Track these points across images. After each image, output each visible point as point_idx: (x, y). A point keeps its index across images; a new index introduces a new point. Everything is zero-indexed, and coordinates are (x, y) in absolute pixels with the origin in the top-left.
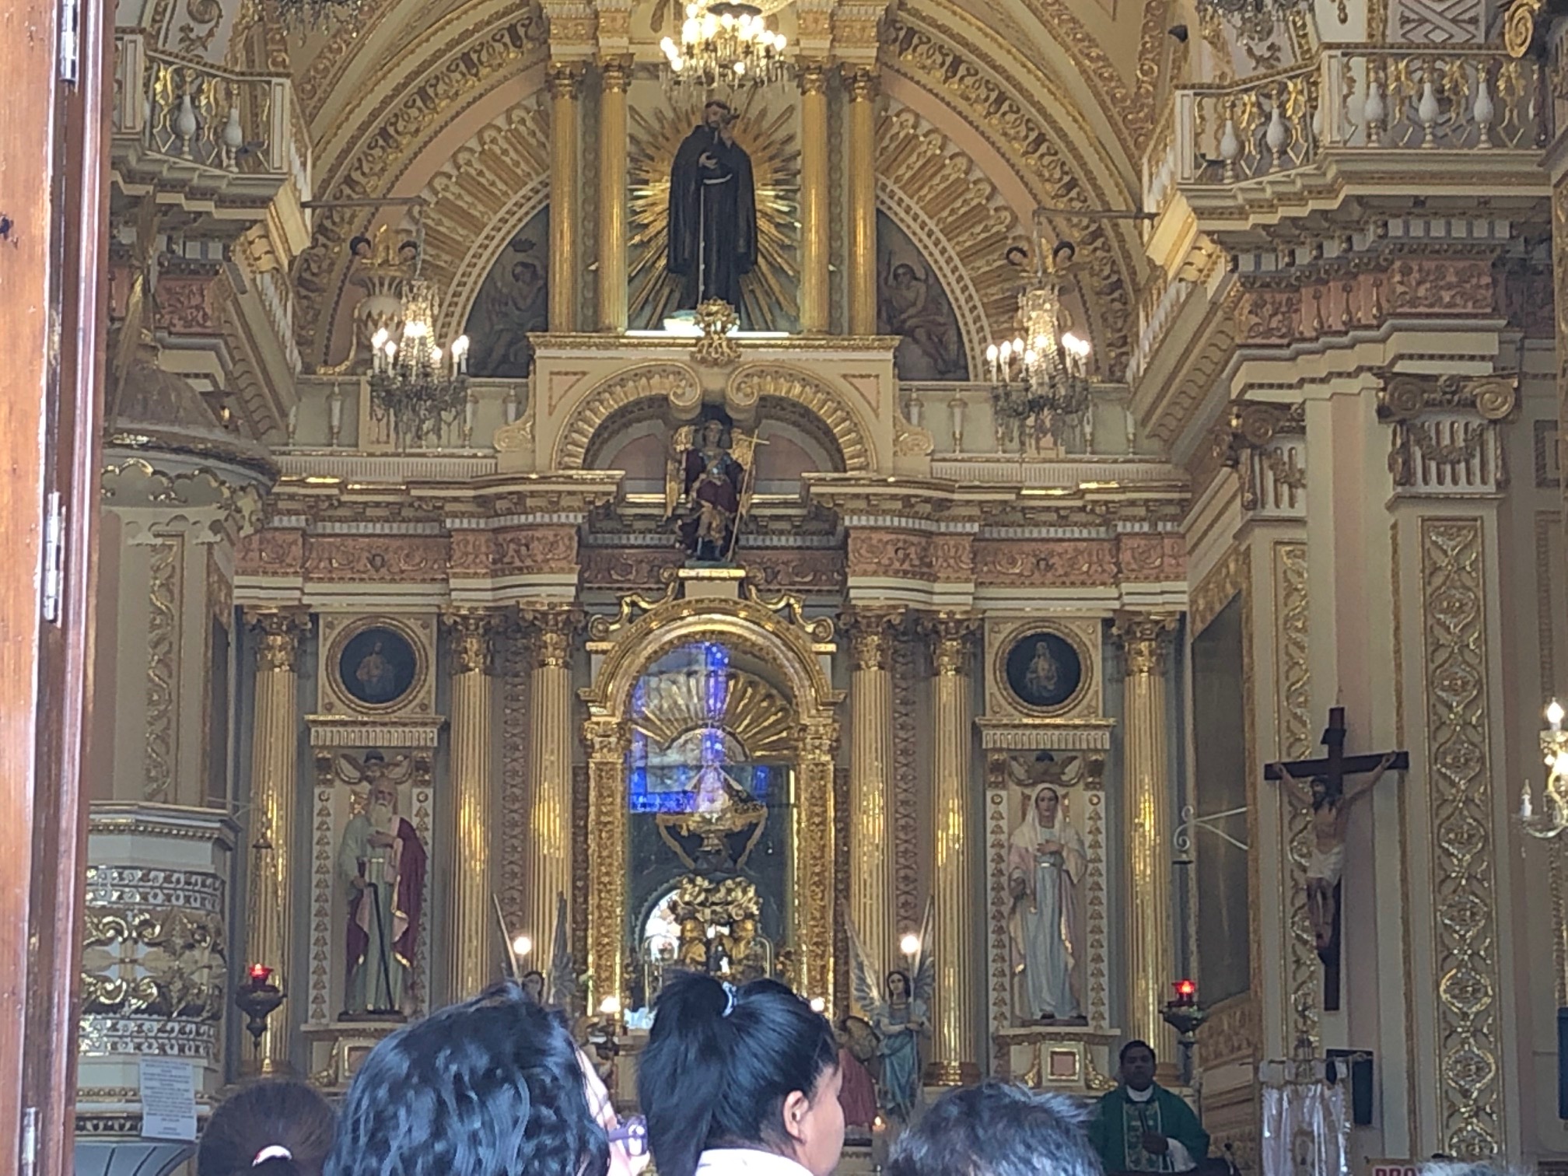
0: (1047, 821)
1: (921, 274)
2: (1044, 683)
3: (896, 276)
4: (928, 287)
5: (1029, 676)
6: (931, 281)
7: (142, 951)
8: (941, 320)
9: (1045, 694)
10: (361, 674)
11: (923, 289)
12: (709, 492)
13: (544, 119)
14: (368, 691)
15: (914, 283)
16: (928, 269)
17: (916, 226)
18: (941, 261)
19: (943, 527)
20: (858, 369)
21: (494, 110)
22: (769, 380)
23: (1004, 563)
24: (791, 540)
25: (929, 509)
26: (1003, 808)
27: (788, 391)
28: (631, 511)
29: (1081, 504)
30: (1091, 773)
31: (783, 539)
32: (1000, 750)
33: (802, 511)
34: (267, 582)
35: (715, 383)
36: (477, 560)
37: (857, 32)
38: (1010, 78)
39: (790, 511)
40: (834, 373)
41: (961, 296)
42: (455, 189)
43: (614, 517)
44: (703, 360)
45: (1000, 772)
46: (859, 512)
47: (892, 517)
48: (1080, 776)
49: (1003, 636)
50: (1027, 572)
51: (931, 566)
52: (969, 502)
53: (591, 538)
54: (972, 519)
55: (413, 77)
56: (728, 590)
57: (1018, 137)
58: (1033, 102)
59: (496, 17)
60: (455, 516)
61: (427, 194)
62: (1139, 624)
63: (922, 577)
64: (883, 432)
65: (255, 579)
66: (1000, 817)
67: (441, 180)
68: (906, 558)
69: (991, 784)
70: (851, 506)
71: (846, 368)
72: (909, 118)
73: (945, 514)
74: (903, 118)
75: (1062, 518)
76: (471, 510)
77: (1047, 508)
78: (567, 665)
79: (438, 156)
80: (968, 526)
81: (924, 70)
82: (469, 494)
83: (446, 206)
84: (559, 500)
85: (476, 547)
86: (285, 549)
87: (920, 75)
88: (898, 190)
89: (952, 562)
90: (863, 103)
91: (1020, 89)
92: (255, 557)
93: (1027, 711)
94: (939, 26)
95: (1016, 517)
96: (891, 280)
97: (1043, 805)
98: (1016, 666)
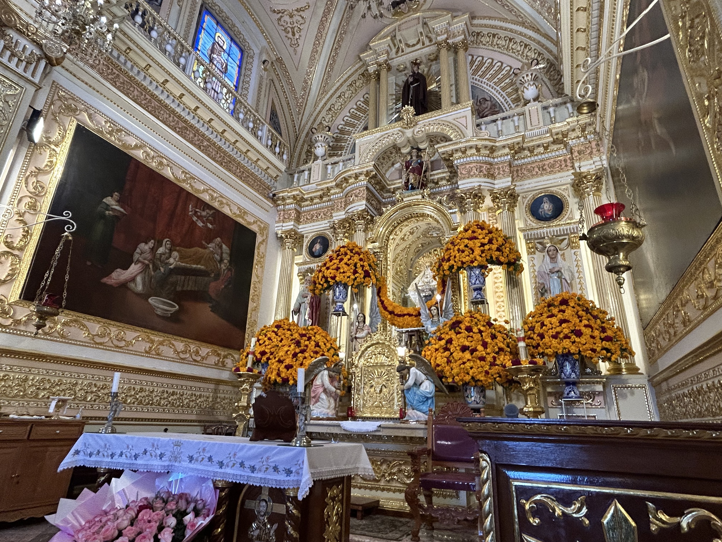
0: (553, 260)
1: (488, 99)
2: (546, 212)
3: (480, 102)
4: (491, 102)
5: (540, 210)
6: (492, 99)
9: (548, 216)
10: (314, 250)
11: (489, 103)
12: (413, 171)
14: (315, 254)
15: (487, 102)
16: (491, 97)
17: (485, 86)
18: (495, 92)
19: (496, 160)
20: (459, 116)
21: (360, 97)
22: (427, 128)
23: (525, 172)
24: (448, 187)
25: (488, 152)
26: (535, 262)
27: (434, 129)
28: (393, 187)
29: (552, 139)
30: (573, 242)
31: (445, 188)
32: (531, 239)
33: (449, 174)
34: (284, 225)
35: (409, 133)
36: (341, 206)
37: (457, 34)
38: (511, 31)
39: (444, 175)
40: (450, 119)
41: (503, 101)
42: (350, 119)
43: (388, 191)
44: (405, 128)
45: (532, 248)
46: (460, 158)
47: (473, 157)
48: (568, 245)
49: (528, 198)
50: (534, 173)
51: (493, 175)
52: (504, 147)
53: (384, 200)
54: (507, 155)
55: (335, 92)
56: (420, 197)
57: (518, 51)
58: (521, 34)
59: (357, 70)
60: (334, 194)
61: (343, 123)
62: (585, 177)
63: (488, 178)
64: (469, 132)
65: (281, 224)
66: (534, 265)
67: (346, 118)
68: (481, 171)
69: (529, 253)
70: (456, 155)
71: (454, 117)
72: (480, 58)
73: (495, 154)
74: (478, 59)
75: (546, 148)
76: (337, 190)
77: (539, 146)
78: (364, 231)
79: (345, 112)
80: (506, 158)
81: (485, 45)
82: (334, 183)
83: (347, 124)
84: (357, 176)
85: (341, 203)
86: (290, 214)
87: (484, 47)
88: (478, 78)
89: (501, 172)
90: (461, 52)
91: (516, 32)
92: (282, 218)
93: (541, 224)
94: (486, 26)
95: (527, 152)
96: (478, 104)
97: (550, 253)
98: (535, 208)
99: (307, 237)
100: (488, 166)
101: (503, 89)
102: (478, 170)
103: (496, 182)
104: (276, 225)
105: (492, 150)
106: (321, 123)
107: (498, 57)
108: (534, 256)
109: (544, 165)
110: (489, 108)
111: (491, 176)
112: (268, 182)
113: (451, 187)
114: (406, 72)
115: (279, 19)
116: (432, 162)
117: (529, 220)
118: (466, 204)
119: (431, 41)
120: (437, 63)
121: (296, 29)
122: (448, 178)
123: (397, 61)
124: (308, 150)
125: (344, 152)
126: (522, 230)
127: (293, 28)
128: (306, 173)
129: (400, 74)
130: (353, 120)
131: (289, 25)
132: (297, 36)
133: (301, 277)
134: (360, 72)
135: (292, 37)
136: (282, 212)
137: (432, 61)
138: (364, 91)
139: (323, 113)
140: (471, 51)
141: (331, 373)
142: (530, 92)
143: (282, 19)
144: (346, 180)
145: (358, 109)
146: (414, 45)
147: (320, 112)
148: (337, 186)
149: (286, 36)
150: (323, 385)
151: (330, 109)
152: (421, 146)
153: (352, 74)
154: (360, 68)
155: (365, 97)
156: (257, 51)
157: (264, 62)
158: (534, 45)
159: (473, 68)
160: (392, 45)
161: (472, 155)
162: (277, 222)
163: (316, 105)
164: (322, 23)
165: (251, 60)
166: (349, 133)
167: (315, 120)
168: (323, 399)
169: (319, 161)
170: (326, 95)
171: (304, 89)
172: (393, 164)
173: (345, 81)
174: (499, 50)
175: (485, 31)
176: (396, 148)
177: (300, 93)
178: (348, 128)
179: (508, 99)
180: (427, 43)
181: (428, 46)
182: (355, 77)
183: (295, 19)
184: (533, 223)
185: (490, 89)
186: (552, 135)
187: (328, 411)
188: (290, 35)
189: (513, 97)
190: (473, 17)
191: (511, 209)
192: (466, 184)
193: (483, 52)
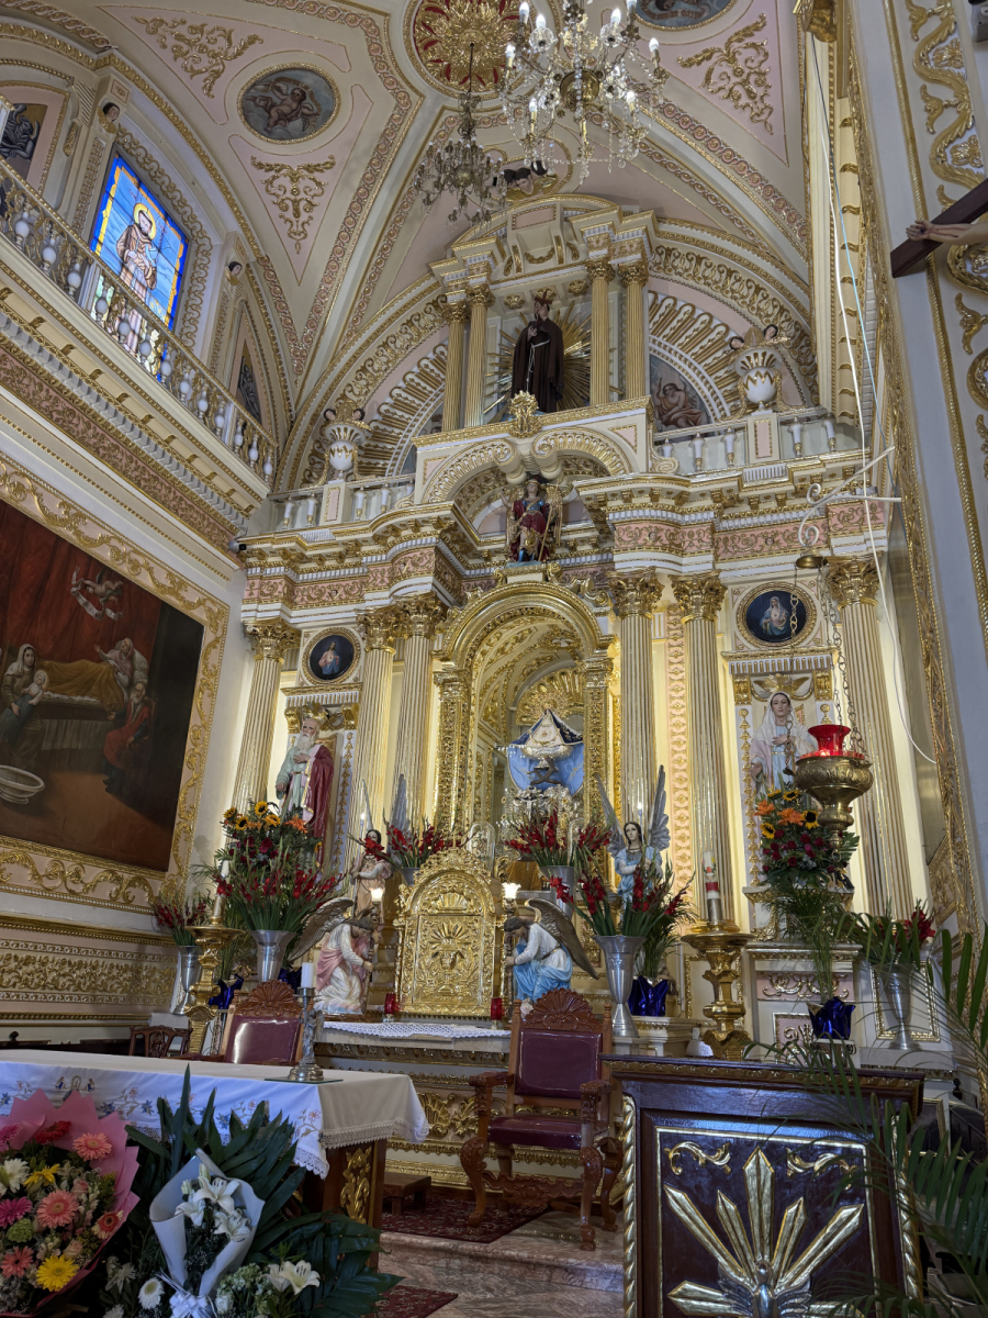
1: (681, 387)
2: (775, 625)
3: (665, 391)
4: (686, 393)
5: (764, 621)
6: (688, 389)
8: (695, 411)
9: (777, 633)
10: (321, 662)
11: (682, 395)
12: (529, 523)
14: (325, 672)
15: (678, 393)
16: (686, 384)
17: (676, 359)
18: (694, 375)
19: (687, 518)
20: (622, 422)
21: (426, 350)
22: (561, 440)
23: (740, 545)
24: (594, 558)
25: (672, 502)
26: (749, 719)
27: (571, 444)
28: (487, 548)
29: (792, 488)
30: (820, 687)
31: (589, 558)
32: (743, 675)
33: (596, 533)
34: (261, 607)
35: (524, 446)
36: (382, 581)
37: (628, 248)
38: (732, 256)
39: (588, 534)
40: (604, 427)
41: (708, 394)
42: (404, 395)
43: (478, 555)
44: (517, 436)
45: (745, 692)
46: (620, 509)
47: (643, 510)
48: (811, 691)
49: (743, 596)
50: (757, 548)
51: (679, 546)
52: (703, 495)
53: (467, 572)
54: (708, 510)
55: (376, 334)
56: (539, 577)
57: (743, 297)
58: (749, 265)
59: (423, 294)
60: (367, 555)
61: (389, 400)
62: (848, 566)
63: (670, 552)
64: (640, 460)
65: (254, 606)
66: (746, 725)
67: (397, 391)
68: (658, 539)
69: (738, 701)
70: (613, 504)
71: (612, 424)
72: (671, 301)
73: (686, 507)
74: (667, 302)
75: (781, 503)
76: (376, 548)
77: (767, 497)
78: (427, 636)
79: (395, 379)
80: (705, 515)
81: (680, 274)
82: (370, 535)
83: (398, 404)
84: (417, 526)
85: (382, 574)
86: (274, 588)
87: (678, 278)
88: (664, 342)
89: (696, 542)
90: (634, 286)
91: (740, 260)
92: (256, 593)
93: (765, 647)
94: (684, 239)
95: (746, 508)
96: (661, 395)
97: (777, 707)
98: (753, 620)
99: (307, 636)
100: (672, 529)
101: (711, 370)
102: (653, 536)
103: (685, 560)
104: (244, 607)
105: (682, 498)
106: (343, 396)
107: (705, 304)
108: (748, 707)
109: (776, 534)
110: (681, 405)
111: (676, 548)
112: (231, 519)
113: (599, 557)
114: (522, 310)
115: (270, 182)
116: (566, 505)
117: (742, 638)
118: (627, 601)
119: (575, 255)
120: (585, 300)
121: (302, 204)
122: (594, 540)
123: (505, 289)
124: (314, 450)
125: (390, 462)
126: (727, 658)
127: (296, 203)
128: (312, 502)
129: (511, 312)
130: (410, 398)
131: (288, 194)
132: (304, 216)
133: (292, 718)
134: (430, 297)
135: (293, 219)
136: (257, 582)
137: (576, 294)
138: (435, 339)
139: (350, 376)
140: (654, 283)
141: (356, 928)
142: (759, 389)
143: (276, 183)
144: (395, 530)
145: (423, 375)
146: (541, 260)
147: (342, 373)
148: (377, 539)
149: (281, 217)
150: (339, 953)
151: (364, 369)
152: (547, 474)
153: (412, 302)
154: (430, 289)
155: (438, 350)
156: (216, 241)
157: (232, 266)
158: (772, 291)
159: (657, 318)
160: (497, 254)
161: (644, 506)
162: (248, 601)
163: (335, 358)
164: (359, 200)
165: (206, 261)
166: (402, 424)
167: (331, 390)
168: (338, 980)
169: (339, 482)
170: (356, 339)
171: (312, 323)
172: (489, 501)
173: (397, 314)
174: (707, 288)
175: (683, 248)
176: (497, 473)
177: (300, 328)
178: (400, 413)
179: (719, 393)
180: (568, 260)
181: (571, 266)
182: (419, 307)
183: (302, 184)
184: (751, 645)
185: (686, 367)
186: (792, 480)
187: (348, 1002)
188: (289, 214)
189: (729, 388)
190: (660, 218)
191: (710, 615)
192: (628, 561)
193: (677, 290)
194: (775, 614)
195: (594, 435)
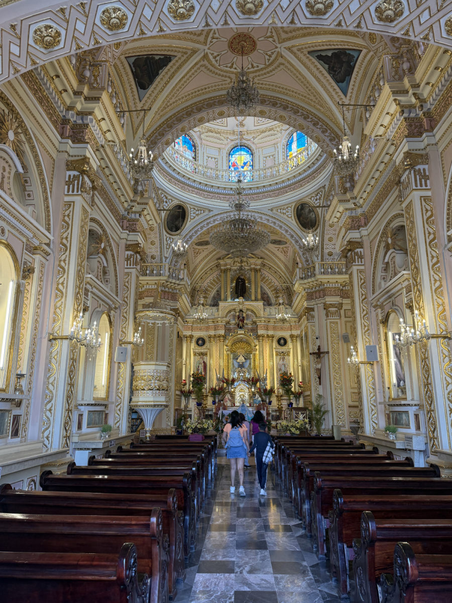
0: (283, 360)
1: (266, 294)
2: (282, 343)
3: (263, 294)
7: (156, 381)
9: (282, 345)
12: (241, 320)
13: (220, 276)
14: (200, 345)
17: (265, 287)
20: (258, 305)
21: (215, 275)
23: (277, 329)
27: (249, 306)
30: (288, 354)
31: (250, 326)
32: (277, 352)
34: (187, 332)
35: (241, 307)
36: (213, 329)
37: (258, 265)
38: (276, 269)
39: (251, 323)
40: (255, 305)
44: (239, 304)
46: (259, 323)
47: (263, 323)
50: (280, 330)
54: (273, 323)
56: (243, 332)
58: (279, 272)
60: (210, 324)
61: (207, 285)
62: (294, 336)
64: (262, 312)
67: (208, 283)
68: (265, 328)
69: (276, 356)
72: (264, 275)
76: (212, 323)
78: (223, 342)
79: (208, 281)
81: (266, 269)
83: (209, 286)
84: (222, 321)
85: (212, 327)
86: (190, 328)
89: (271, 329)
90: (258, 272)
92: (186, 329)
98: (279, 341)
100: (267, 326)
101: (272, 291)
103: (268, 332)
104: (184, 332)
105: (269, 321)
107: (271, 277)
109: (282, 328)
110: (266, 297)
111: (267, 329)
118: (260, 339)
119: (248, 265)
123: (233, 268)
126: (275, 348)
133: (194, 355)
135: (196, 254)
136: (186, 327)
138: (216, 273)
142: (281, 301)
144: (217, 321)
145: (214, 280)
146: (241, 263)
147: (198, 279)
150: (228, 398)
151: (201, 278)
153: (212, 265)
155: (217, 276)
158: (283, 278)
159: (262, 278)
163: (197, 275)
164: (210, 253)
167: (195, 283)
168: (228, 402)
169: (201, 306)
174: (271, 273)
175: (267, 265)
178: (209, 288)
179: (274, 300)
183: (200, 251)
185: (267, 290)
191: (272, 342)
192: (260, 332)
193: (266, 273)
194: (282, 341)
195: (254, 306)
